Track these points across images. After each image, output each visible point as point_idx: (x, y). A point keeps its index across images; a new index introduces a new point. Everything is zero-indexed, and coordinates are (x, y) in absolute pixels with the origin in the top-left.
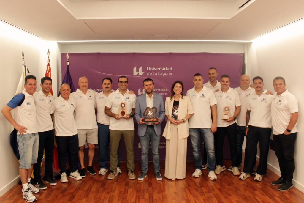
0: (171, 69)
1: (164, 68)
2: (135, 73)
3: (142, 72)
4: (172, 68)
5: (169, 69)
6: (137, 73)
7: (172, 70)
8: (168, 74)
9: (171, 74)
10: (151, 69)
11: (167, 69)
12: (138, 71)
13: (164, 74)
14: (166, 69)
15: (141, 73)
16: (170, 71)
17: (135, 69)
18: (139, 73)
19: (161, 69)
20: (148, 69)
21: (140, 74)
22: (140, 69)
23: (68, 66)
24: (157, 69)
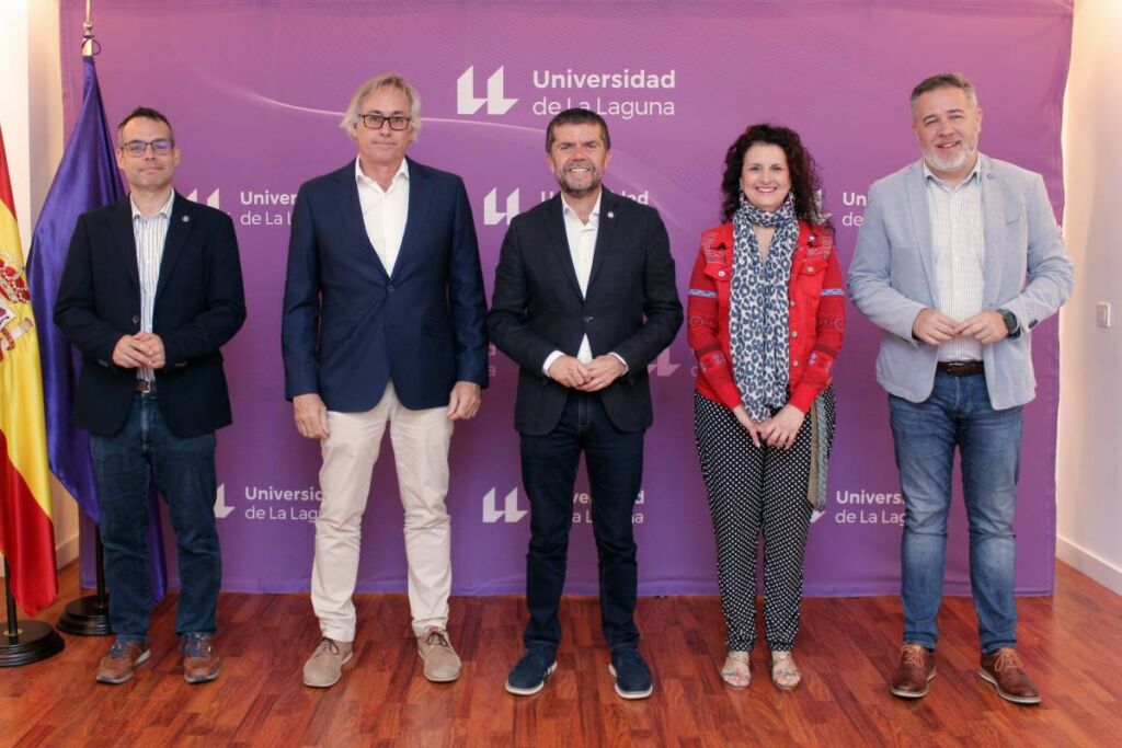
0: (668, 81)
1: (630, 75)
2: (467, 103)
3: (507, 95)
4: (672, 77)
5: (655, 82)
6: (480, 102)
7: (672, 85)
8: (648, 108)
9: (670, 109)
10: (559, 81)
11: (646, 80)
12: (480, 90)
13: (627, 108)
14: (640, 81)
15: (499, 103)
16: (660, 95)
17: (466, 82)
18: (485, 106)
19: (610, 82)
20: (541, 80)
21: (491, 111)
22: (496, 82)
23: (90, 60)
24: (589, 81)
